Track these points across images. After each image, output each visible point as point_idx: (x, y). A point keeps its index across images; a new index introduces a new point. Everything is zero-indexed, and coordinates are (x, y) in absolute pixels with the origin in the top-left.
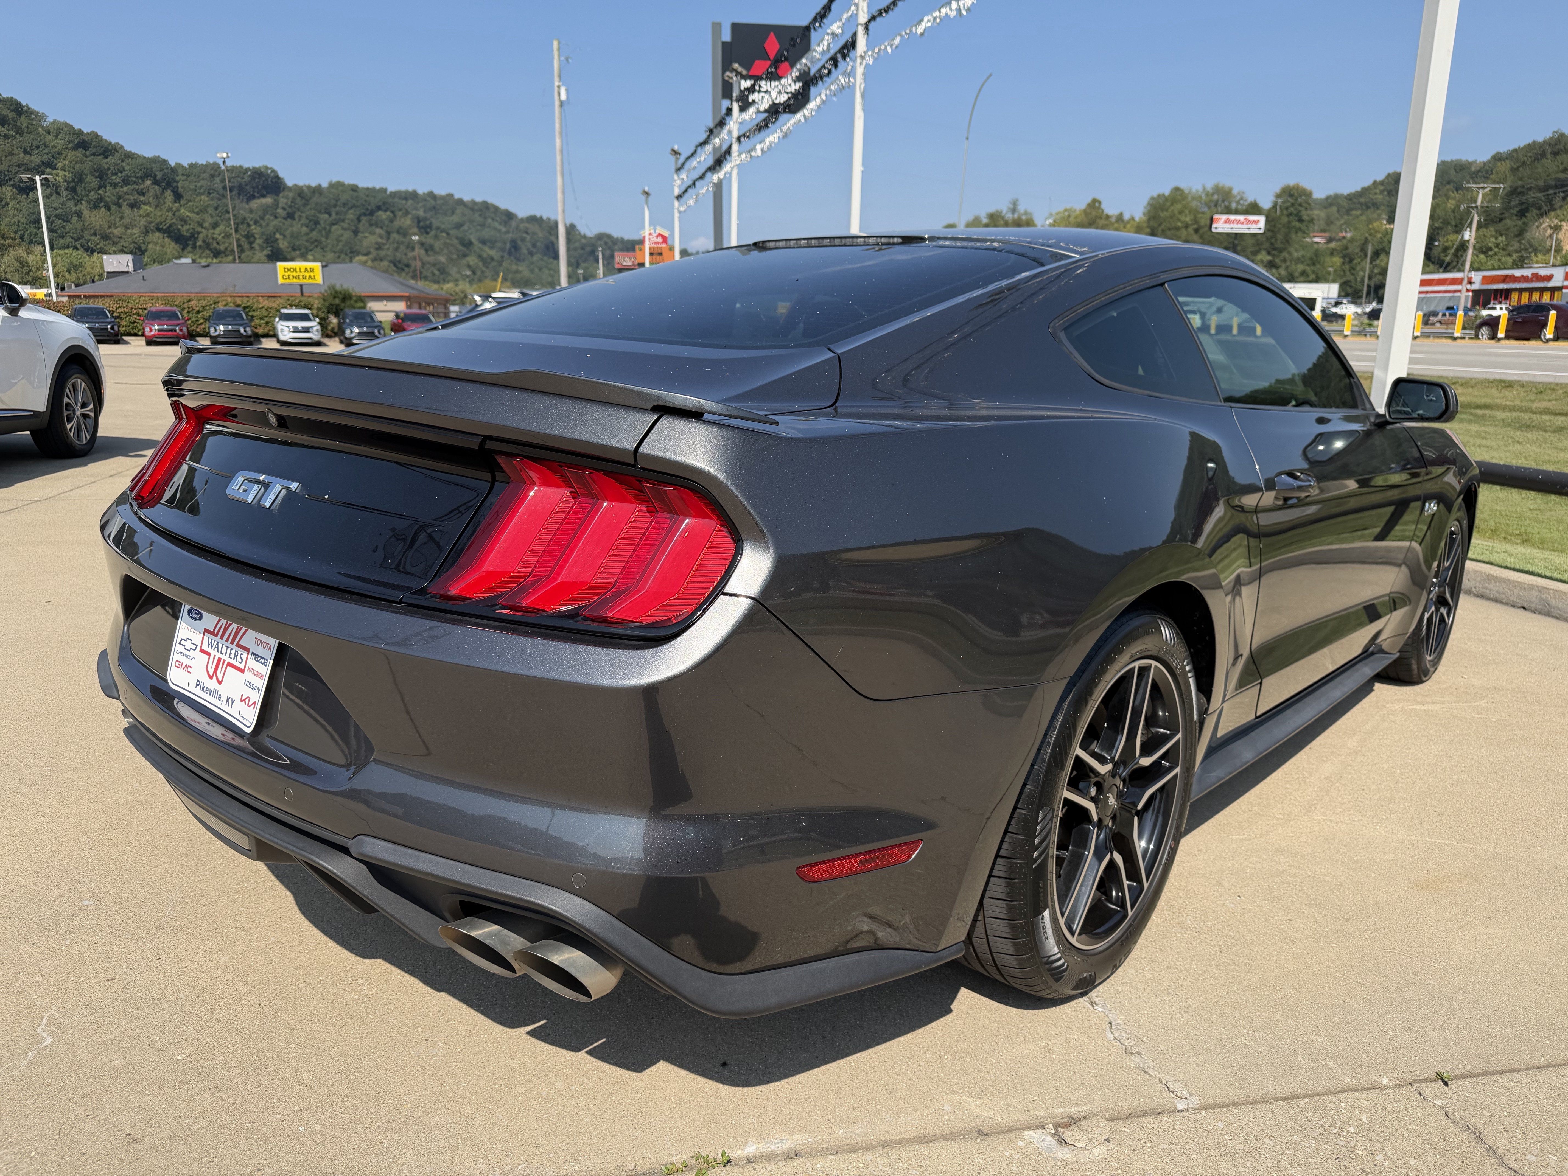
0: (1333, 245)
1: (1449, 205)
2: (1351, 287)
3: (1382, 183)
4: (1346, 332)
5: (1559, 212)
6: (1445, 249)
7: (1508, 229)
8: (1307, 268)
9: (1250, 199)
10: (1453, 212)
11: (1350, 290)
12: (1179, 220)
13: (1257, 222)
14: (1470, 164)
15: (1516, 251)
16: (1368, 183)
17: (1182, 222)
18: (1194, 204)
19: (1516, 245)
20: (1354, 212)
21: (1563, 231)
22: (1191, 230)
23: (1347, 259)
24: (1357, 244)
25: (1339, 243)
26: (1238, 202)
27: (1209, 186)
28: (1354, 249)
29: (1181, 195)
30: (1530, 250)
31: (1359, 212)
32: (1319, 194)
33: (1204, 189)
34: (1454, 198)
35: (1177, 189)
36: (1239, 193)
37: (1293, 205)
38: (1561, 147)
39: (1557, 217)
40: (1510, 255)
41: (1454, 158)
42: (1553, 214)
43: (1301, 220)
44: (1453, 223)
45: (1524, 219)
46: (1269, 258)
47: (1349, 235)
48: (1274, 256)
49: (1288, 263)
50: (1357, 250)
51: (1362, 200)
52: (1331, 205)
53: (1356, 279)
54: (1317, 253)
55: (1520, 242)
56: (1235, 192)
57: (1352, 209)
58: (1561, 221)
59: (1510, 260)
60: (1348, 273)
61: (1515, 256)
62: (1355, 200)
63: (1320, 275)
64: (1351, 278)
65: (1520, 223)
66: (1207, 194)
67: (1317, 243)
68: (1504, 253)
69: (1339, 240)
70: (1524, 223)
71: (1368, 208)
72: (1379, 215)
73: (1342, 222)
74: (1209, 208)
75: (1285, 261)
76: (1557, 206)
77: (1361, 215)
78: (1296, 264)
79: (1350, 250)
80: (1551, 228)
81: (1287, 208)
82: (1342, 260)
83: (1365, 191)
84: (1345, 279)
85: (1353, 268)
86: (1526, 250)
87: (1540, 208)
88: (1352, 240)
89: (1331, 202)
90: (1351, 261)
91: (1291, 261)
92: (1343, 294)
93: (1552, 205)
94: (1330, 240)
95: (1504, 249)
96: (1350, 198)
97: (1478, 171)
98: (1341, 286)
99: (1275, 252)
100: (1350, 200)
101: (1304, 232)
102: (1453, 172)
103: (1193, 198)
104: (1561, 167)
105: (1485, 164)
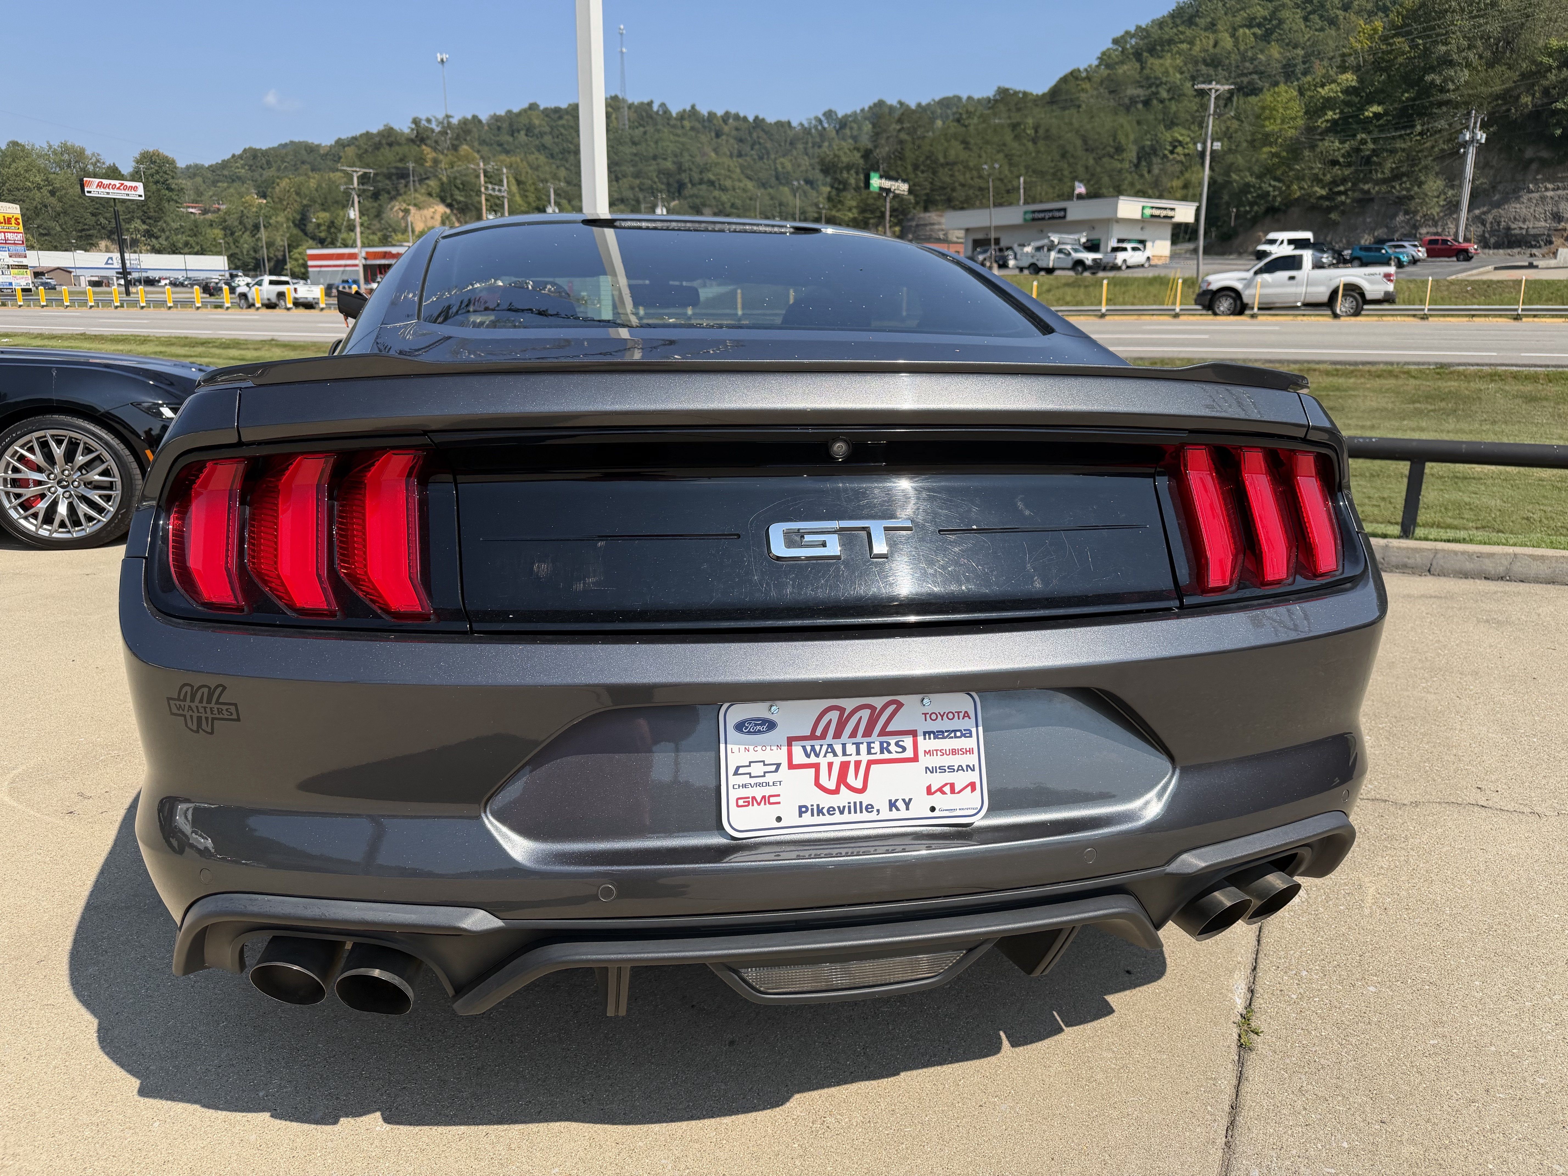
0: (209, 216)
1: (312, 185)
2: (239, 259)
3: (241, 157)
4: (227, 305)
5: (405, 197)
6: (319, 225)
7: (368, 210)
8: (189, 238)
9: (109, 162)
10: (317, 190)
11: (239, 263)
12: (28, 180)
13: (135, 188)
14: (318, 146)
15: (380, 230)
16: (227, 156)
17: (33, 183)
18: (41, 162)
19: (378, 226)
20: (220, 184)
21: (412, 214)
22: (45, 191)
23: (228, 232)
24: (235, 216)
25: (216, 215)
26: (95, 165)
27: (56, 144)
28: (232, 221)
29: (23, 151)
30: (390, 229)
31: (225, 185)
32: (181, 164)
33: (50, 147)
34: (314, 178)
35: (15, 144)
36: (93, 155)
37: (157, 172)
38: (392, 139)
39: (404, 201)
40: (374, 233)
41: (301, 140)
42: (400, 198)
43: (170, 189)
44: (319, 201)
45: (379, 202)
46: (145, 227)
47: (223, 207)
48: (150, 225)
49: (167, 233)
50: (236, 223)
51: (226, 172)
52: (195, 175)
53: (242, 252)
54: (196, 224)
55: (380, 222)
56: (88, 152)
57: (218, 181)
58: (409, 205)
59: (376, 238)
60: (233, 247)
61: (379, 234)
62: (218, 172)
63: (204, 247)
64: (237, 251)
65: (376, 205)
66: (55, 153)
67: (192, 213)
68: (369, 231)
69: (214, 212)
70: (380, 205)
71: (233, 181)
72: (248, 189)
73: (211, 193)
74: (61, 168)
75: (163, 231)
76: (402, 191)
77: (229, 187)
78: (176, 235)
79: (229, 222)
80: (402, 211)
81: (152, 175)
82: (223, 232)
83: (225, 165)
84: (231, 252)
85: (236, 241)
86: (387, 229)
87: (389, 193)
88: (228, 213)
89: (194, 171)
90: (232, 234)
91: (170, 231)
92: (233, 266)
93: (398, 191)
94: (205, 212)
95: (368, 228)
96: (213, 169)
97: (327, 154)
98: (228, 257)
99: (151, 221)
100: (213, 171)
101: (177, 202)
102: (304, 152)
103: (39, 156)
104: (398, 158)
105: (331, 147)
